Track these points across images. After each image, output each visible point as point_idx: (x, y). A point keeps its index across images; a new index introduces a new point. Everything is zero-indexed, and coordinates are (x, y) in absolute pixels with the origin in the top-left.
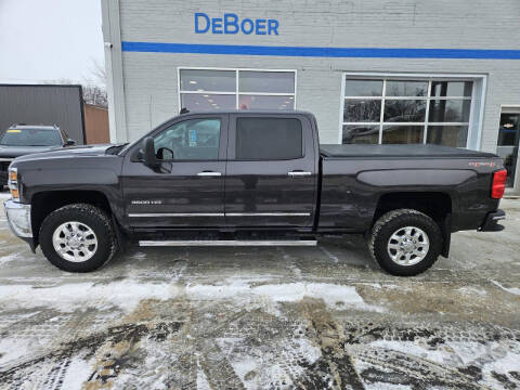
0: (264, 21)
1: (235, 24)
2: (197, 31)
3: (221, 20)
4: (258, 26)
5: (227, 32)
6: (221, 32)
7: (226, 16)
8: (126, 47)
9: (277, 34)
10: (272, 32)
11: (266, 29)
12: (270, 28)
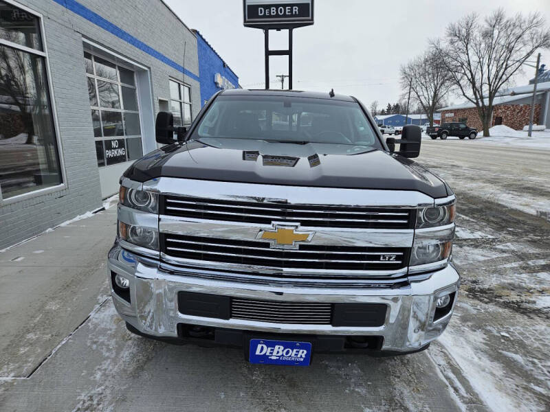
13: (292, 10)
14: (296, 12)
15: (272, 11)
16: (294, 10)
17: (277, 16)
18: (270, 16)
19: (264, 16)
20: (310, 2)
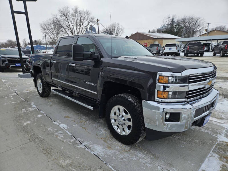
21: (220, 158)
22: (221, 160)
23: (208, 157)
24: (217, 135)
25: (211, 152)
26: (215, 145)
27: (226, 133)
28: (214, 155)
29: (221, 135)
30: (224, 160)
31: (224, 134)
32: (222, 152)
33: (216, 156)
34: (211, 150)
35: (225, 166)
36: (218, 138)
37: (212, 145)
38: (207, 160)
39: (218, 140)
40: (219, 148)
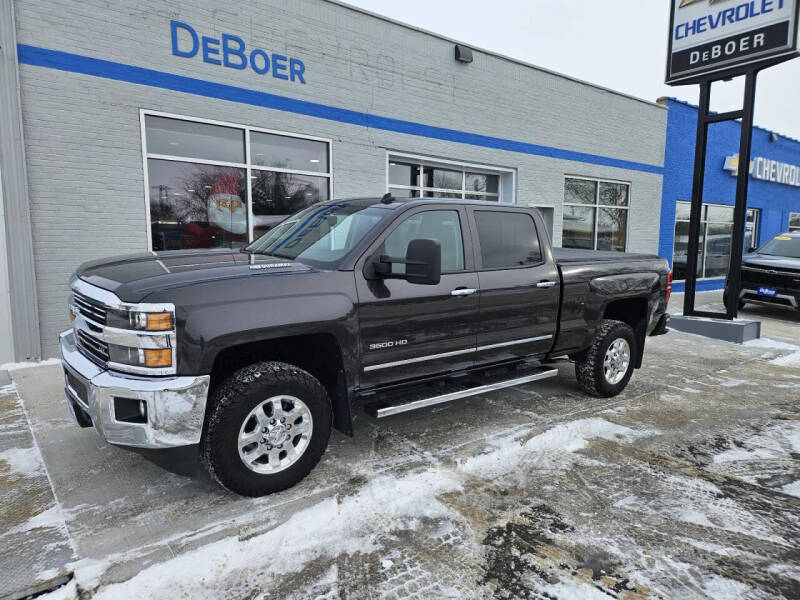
0: (284, 59)
1: (240, 53)
2: (176, 52)
3: (217, 42)
4: (275, 63)
5: (228, 64)
6: (218, 63)
7: (226, 37)
8: (29, 55)
9: (303, 82)
10: (296, 77)
11: (287, 72)
12: (293, 72)
13: (751, 42)
14: (759, 43)
15: (714, 52)
16: (756, 41)
17: (723, 57)
18: (711, 61)
19: (701, 63)
20: (791, 20)
21: (21, 476)
22: (18, 474)
23: (44, 465)
24: (75, 515)
25: (47, 474)
26: (53, 489)
27: (64, 543)
28: (37, 474)
29: (68, 523)
30: (12, 479)
31: (65, 532)
32: (28, 487)
33: (31, 474)
34: (51, 476)
35: (6, 471)
36: (64, 507)
37: (59, 484)
38: (41, 459)
39: (59, 505)
40: (40, 491)
